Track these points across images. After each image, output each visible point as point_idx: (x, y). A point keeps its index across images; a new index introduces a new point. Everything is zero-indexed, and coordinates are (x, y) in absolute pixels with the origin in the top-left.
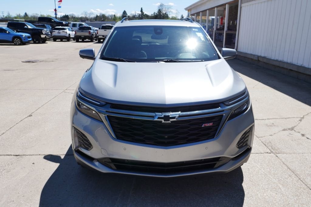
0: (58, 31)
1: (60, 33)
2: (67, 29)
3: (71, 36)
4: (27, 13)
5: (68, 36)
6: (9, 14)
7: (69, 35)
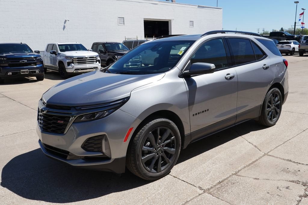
0: (281, 45)
1: (283, 47)
2: (292, 43)
3: (296, 50)
4: (283, 28)
5: (291, 50)
6: (264, 30)
7: (294, 48)
